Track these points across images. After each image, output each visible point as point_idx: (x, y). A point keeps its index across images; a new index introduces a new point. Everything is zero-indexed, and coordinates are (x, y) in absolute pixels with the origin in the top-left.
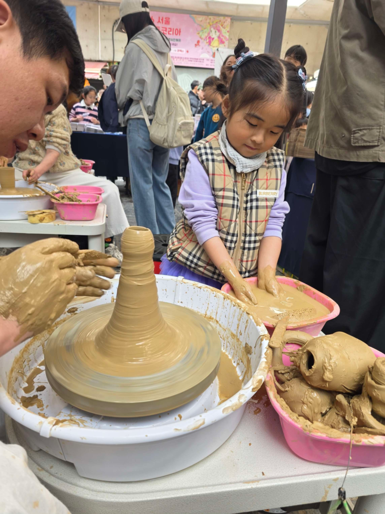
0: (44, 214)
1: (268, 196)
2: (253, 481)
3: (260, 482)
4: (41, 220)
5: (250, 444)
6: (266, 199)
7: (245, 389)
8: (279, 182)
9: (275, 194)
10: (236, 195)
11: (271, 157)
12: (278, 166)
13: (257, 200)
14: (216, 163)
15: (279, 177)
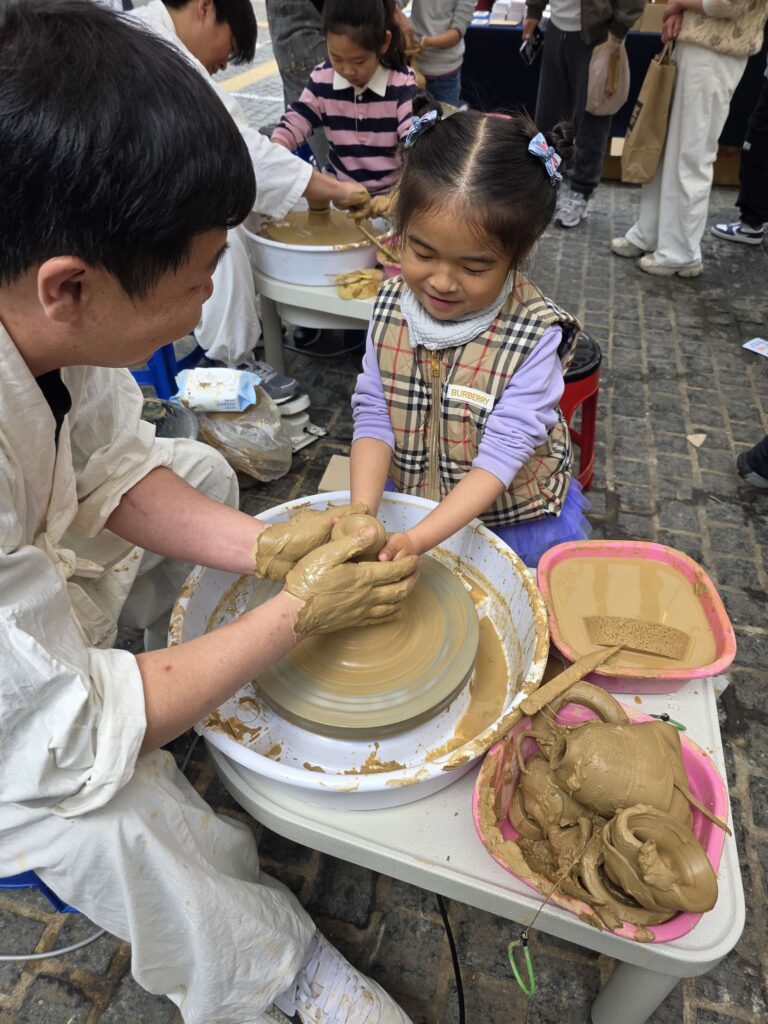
0: (363, 283)
1: (471, 402)
2: (428, 862)
3: (436, 867)
4: (356, 294)
5: (456, 814)
6: (467, 405)
7: (434, 764)
8: (497, 379)
9: (483, 400)
10: (417, 388)
11: (509, 322)
12: (508, 347)
13: (447, 403)
14: (390, 325)
15: (499, 369)
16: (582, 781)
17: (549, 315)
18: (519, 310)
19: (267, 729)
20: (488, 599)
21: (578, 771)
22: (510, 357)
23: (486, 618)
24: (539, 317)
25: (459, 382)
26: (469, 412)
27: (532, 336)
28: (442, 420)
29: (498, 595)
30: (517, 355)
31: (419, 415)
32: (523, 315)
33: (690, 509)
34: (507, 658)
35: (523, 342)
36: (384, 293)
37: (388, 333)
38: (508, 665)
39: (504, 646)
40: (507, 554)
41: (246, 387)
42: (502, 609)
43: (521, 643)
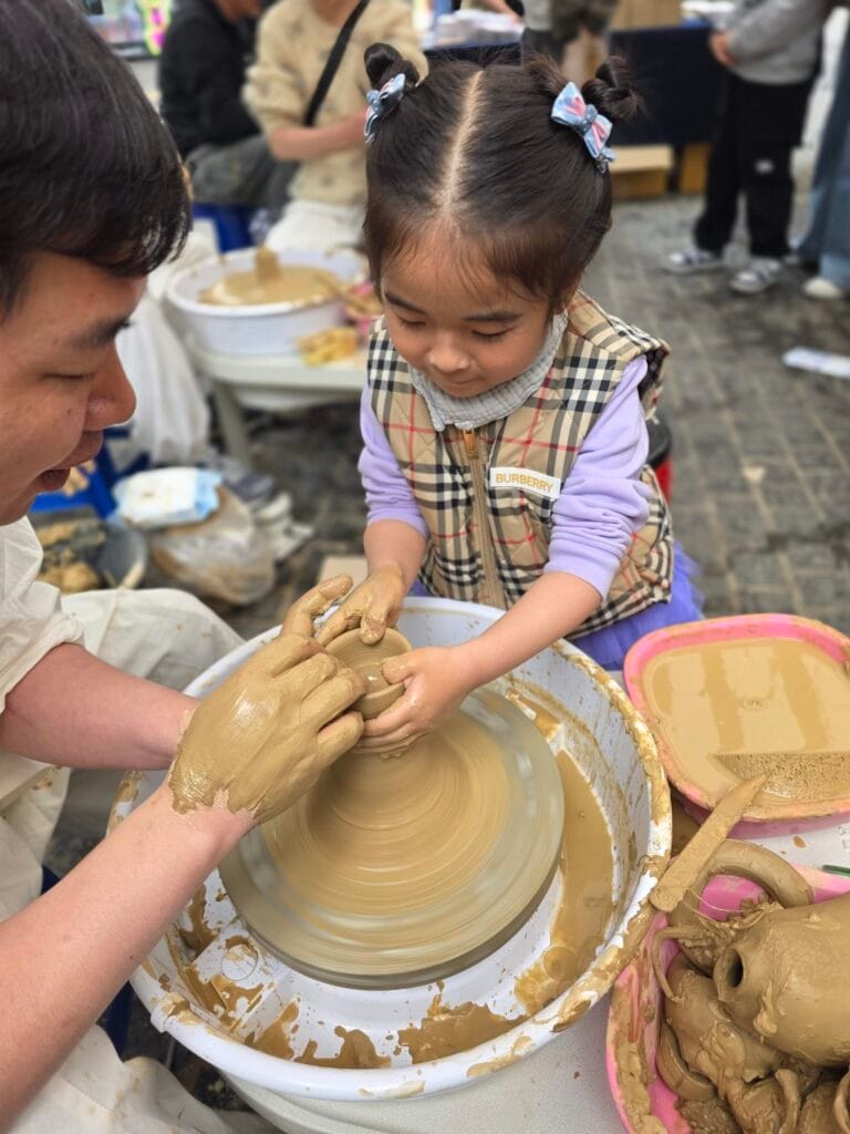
0: (334, 345)
1: (526, 487)
6: (521, 492)
7: (538, 1023)
8: (561, 455)
9: (543, 485)
10: (447, 478)
11: (567, 369)
12: (572, 405)
13: (492, 494)
14: (395, 393)
15: (563, 440)
16: (778, 1019)
17: (627, 348)
18: (579, 347)
19: (271, 985)
20: (560, 727)
21: (770, 1005)
22: (576, 422)
23: (562, 754)
24: (610, 354)
25: (506, 462)
26: (525, 501)
27: (605, 385)
28: (491, 517)
29: (574, 720)
30: (586, 416)
31: (456, 514)
32: (586, 354)
33: (768, 560)
34: (603, 810)
35: (592, 396)
36: (379, 344)
37: (394, 406)
38: (606, 819)
39: (594, 792)
40: (580, 661)
41: (202, 489)
42: (583, 739)
43: (623, 788)
